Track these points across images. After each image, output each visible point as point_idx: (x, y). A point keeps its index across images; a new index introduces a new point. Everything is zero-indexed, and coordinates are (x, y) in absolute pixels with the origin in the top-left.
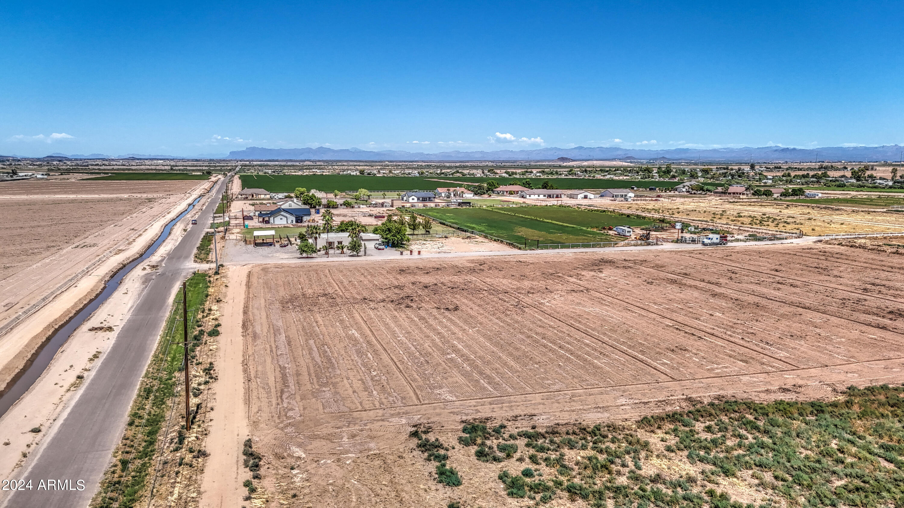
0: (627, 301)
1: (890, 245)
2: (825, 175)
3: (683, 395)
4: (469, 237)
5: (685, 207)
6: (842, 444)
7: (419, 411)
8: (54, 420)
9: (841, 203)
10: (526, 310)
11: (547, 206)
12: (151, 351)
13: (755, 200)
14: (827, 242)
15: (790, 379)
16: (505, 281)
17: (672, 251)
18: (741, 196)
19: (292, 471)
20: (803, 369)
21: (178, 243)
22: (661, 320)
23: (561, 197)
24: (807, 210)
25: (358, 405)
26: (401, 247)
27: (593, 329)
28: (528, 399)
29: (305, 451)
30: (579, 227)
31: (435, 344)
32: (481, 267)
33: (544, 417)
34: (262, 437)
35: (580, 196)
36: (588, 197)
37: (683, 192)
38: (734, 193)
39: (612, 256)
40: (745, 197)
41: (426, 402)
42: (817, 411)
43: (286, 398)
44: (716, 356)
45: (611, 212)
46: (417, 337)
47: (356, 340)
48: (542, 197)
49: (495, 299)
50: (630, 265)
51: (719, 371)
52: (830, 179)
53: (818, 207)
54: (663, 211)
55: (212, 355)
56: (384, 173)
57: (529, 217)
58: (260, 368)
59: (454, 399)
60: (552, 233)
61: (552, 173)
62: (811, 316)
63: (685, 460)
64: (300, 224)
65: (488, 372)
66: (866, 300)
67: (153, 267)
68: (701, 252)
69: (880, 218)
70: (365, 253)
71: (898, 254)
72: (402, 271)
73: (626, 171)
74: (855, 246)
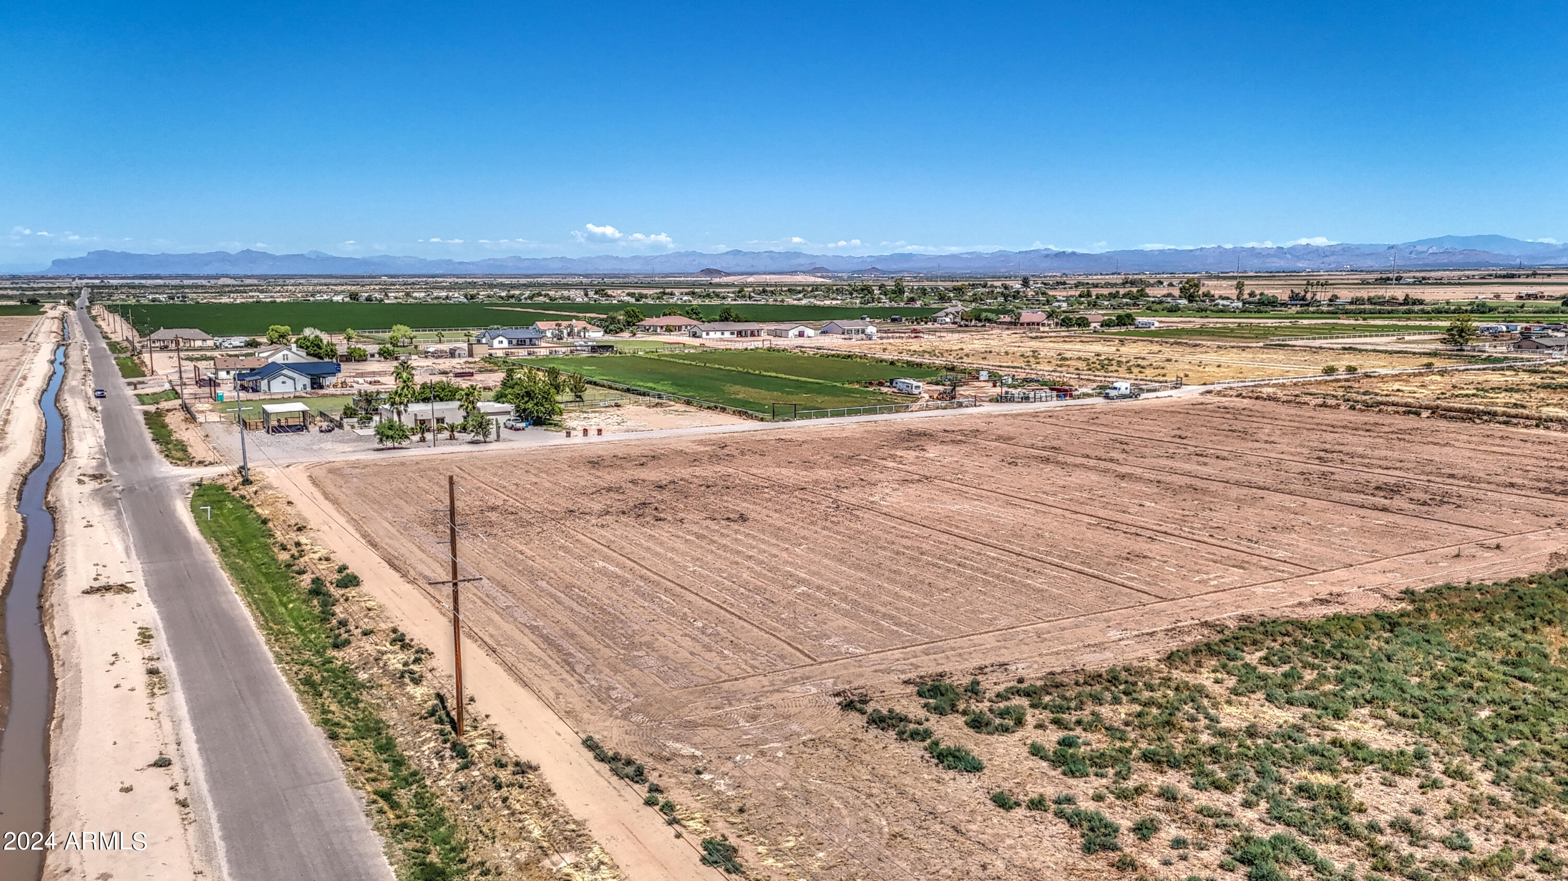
0: (998, 490)
1: (1311, 394)
2: (1142, 293)
3: (1193, 619)
4: (657, 405)
5: (971, 347)
6: (1452, 664)
7: (825, 672)
8: (179, 744)
9: (1191, 335)
10: (858, 513)
11: (746, 349)
12: (246, 620)
13: (1066, 334)
14: (1219, 393)
15: (1319, 586)
16: (784, 471)
17: (1005, 415)
18: (1042, 329)
19: (701, 776)
20: (1324, 571)
21: (102, 433)
22: (1074, 516)
23: (758, 335)
24: (1156, 348)
25: (718, 672)
26: (551, 424)
27: (986, 536)
28: (976, 642)
29: (695, 745)
30: (828, 383)
31: (760, 575)
32: (725, 451)
33: (1023, 665)
34: (605, 733)
35: (791, 333)
36: (806, 335)
37: (947, 323)
38: (1028, 324)
39: (920, 425)
40: (1047, 329)
41: (824, 659)
42: (1390, 624)
43: (585, 672)
44: (1196, 563)
45: (861, 357)
46: (718, 565)
47: (618, 577)
48: (727, 335)
49: (795, 500)
50: (959, 438)
51: (1215, 582)
52: (1152, 299)
53: (1167, 343)
54: (942, 354)
55: (378, 616)
56: (396, 298)
57: (734, 369)
58: (491, 630)
59: (863, 651)
60: (788, 393)
61: (708, 296)
62: (1278, 499)
63: (1267, 704)
64: (321, 392)
65: (883, 610)
66: (1332, 473)
67: (95, 477)
68: (1050, 414)
69: (1264, 356)
70: (498, 436)
71: (1326, 406)
72: (595, 463)
73: (829, 291)
74: (1262, 398)
